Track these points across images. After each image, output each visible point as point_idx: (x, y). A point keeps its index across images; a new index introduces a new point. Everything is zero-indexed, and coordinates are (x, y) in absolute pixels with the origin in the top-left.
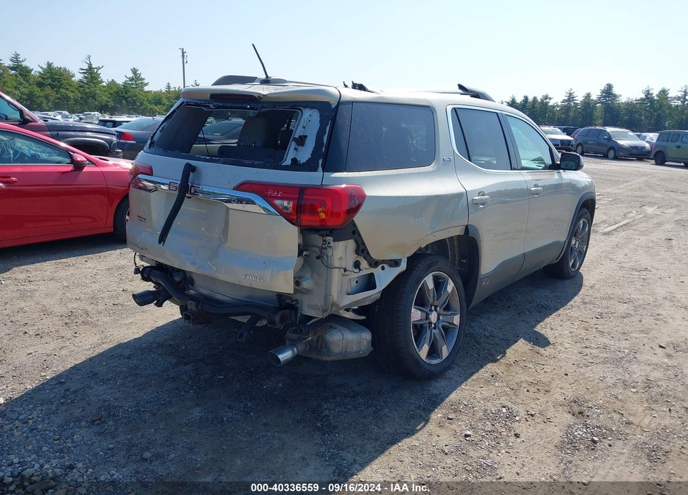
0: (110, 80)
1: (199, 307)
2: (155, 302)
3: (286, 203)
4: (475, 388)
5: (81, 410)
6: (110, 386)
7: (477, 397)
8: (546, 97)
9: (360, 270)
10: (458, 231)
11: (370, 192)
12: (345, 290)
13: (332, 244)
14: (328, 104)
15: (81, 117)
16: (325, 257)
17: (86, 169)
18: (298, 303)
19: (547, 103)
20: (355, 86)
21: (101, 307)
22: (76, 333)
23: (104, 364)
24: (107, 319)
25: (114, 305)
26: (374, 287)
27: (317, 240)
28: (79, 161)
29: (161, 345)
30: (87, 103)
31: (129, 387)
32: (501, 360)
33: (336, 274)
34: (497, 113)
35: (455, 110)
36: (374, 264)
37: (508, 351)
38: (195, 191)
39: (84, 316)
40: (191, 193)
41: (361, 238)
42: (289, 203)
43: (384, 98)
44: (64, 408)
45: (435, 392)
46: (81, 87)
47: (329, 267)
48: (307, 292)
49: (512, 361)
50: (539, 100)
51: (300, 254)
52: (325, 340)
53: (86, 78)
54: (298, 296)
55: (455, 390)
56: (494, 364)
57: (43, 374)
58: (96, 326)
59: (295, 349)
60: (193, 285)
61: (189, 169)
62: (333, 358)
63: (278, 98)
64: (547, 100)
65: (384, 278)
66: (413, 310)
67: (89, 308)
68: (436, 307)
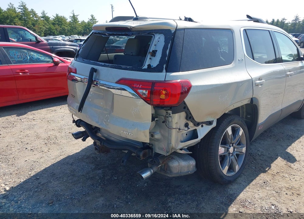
0: (82, 21)
1: (102, 144)
2: (82, 138)
3: (144, 91)
4: (255, 191)
5: (44, 196)
6: (60, 182)
7: (256, 197)
8: (284, 19)
9: (188, 128)
10: (247, 102)
11: (195, 83)
12: (179, 140)
13: (171, 115)
14: (169, 31)
15: (70, 37)
16: (168, 122)
17: (59, 65)
18: (153, 146)
19: (284, 22)
20: (186, 19)
21: (63, 134)
22: (49, 149)
23: (59, 168)
24: (65, 141)
25: (69, 133)
26: (197, 137)
27: (163, 112)
28: (56, 61)
29: (88, 157)
30: (73, 31)
31: (69, 183)
32: (269, 171)
33: (174, 132)
34: (269, 31)
35: (245, 30)
36: (197, 124)
37: (273, 165)
38: (97, 83)
39: (55, 139)
40: (94, 85)
41: (189, 110)
42: (146, 91)
43: (203, 26)
44: (36, 194)
45: (231, 192)
46: (70, 24)
47: (170, 128)
48: (158, 140)
49: (275, 172)
50: (280, 21)
51: (153, 119)
52: (169, 166)
53: (72, 20)
54: (153, 142)
55: (242, 191)
56: (265, 174)
57: (30, 173)
58: (59, 145)
59: (152, 171)
60: (100, 131)
61: (93, 71)
62: (173, 176)
63: (141, 28)
64: (284, 21)
65: (203, 132)
66: (220, 148)
67: (58, 135)
68: (233, 144)
